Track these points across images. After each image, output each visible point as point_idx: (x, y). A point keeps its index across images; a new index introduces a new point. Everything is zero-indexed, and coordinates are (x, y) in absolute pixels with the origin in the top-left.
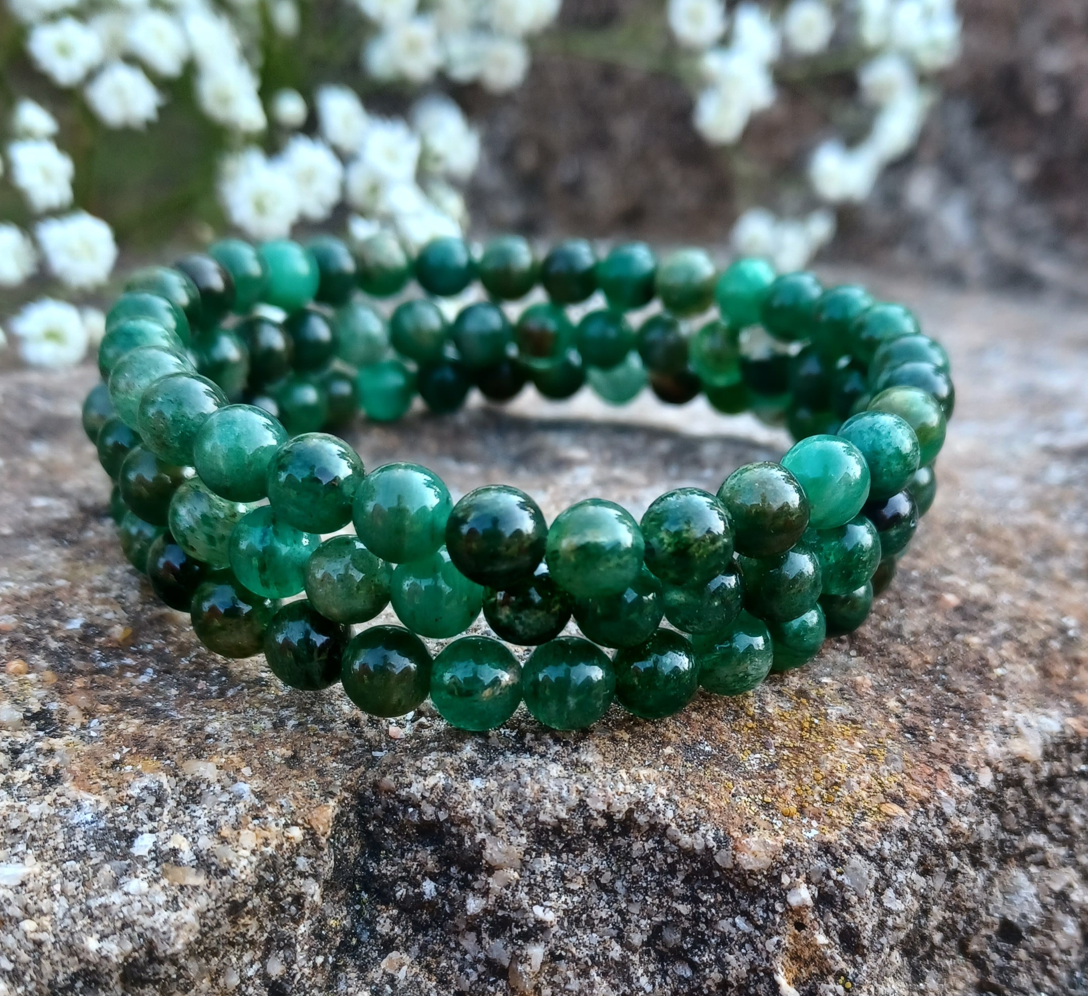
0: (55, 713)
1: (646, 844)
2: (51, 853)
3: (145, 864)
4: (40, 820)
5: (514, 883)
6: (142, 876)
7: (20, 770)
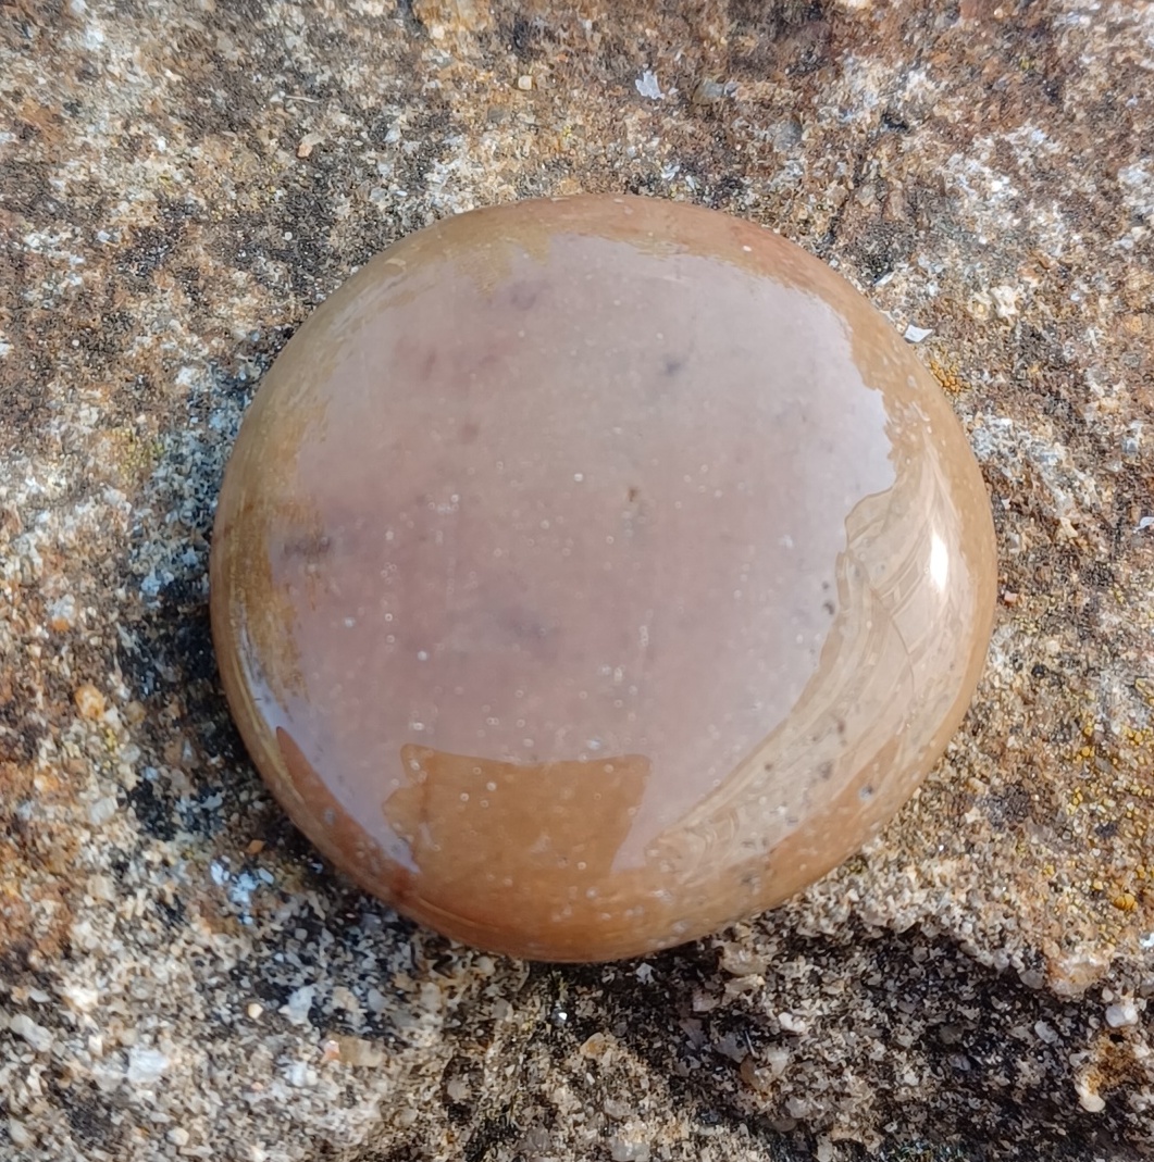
0: (155, 785)
1: (931, 951)
2: (188, 1025)
3: (306, 1037)
4: (170, 983)
5: (756, 991)
6: (307, 1057)
7: (130, 898)
